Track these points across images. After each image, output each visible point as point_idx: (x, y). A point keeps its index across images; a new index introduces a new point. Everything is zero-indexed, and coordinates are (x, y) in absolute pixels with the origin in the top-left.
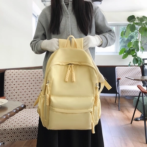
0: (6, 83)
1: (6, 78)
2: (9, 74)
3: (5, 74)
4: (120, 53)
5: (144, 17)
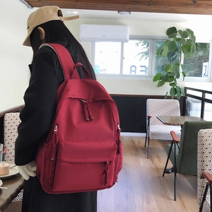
0: (6, 130)
1: (6, 123)
2: (10, 118)
3: (5, 119)
4: (155, 79)
5: (188, 30)
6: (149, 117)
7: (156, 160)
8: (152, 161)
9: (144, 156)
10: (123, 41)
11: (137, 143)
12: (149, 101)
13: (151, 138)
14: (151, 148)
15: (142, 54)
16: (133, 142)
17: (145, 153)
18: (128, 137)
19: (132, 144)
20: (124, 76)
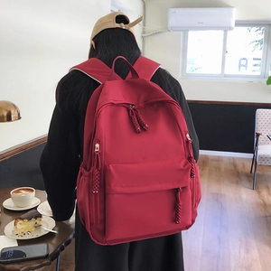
6: (258, 135)
7: (264, 193)
8: (259, 193)
9: (248, 185)
10: (226, 29)
11: (240, 168)
12: (259, 112)
13: (259, 163)
14: (258, 175)
15: (255, 43)
16: (235, 166)
17: (250, 181)
18: (229, 158)
19: (233, 167)
20: (225, 76)
